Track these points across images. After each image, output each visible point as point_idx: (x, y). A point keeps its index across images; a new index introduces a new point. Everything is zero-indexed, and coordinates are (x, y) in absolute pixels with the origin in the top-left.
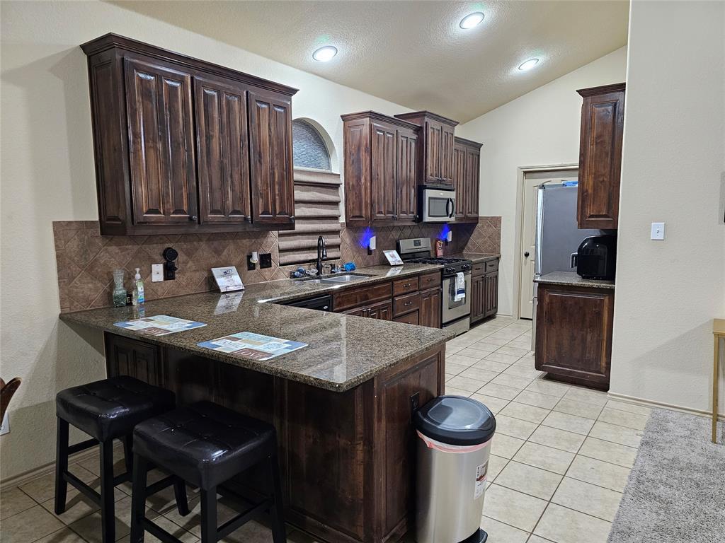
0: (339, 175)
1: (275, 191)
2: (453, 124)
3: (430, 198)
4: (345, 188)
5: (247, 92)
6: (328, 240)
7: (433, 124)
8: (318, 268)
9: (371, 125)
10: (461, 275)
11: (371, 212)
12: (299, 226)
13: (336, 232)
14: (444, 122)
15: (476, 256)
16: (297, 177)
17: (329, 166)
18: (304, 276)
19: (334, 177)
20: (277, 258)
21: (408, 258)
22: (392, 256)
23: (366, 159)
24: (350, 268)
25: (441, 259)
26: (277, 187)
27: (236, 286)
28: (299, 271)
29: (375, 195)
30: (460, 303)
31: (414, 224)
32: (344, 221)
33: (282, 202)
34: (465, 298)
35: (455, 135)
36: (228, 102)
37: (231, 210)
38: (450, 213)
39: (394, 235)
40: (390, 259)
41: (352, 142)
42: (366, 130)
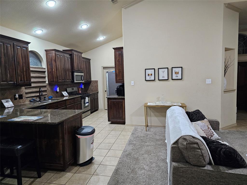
0: (45, 68)
1: (24, 74)
2: (82, 53)
3: (76, 75)
4: (47, 72)
5: (13, 43)
6: (42, 89)
7: (75, 53)
8: (39, 98)
9: (55, 53)
10: (87, 98)
11: (57, 80)
12: (33, 85)
13: (45, 87)
14: (78, 52)
15: (91, 92)
16: (31, 69)
17: (41, 66)
18: (35, 101)
19: (43, 69)
20: (25, 96)
21: (70, 94)
22: (65, 93)
23: (54, 63)
24: (50, 98)
25: (80, 93)
26: (25, 73)
27: (11, 105)
28: (32, 99)
29: (58, 74)
30: (87, 106)
31: (71, 83)
32: (48, 83)
33: (26, 77)
34: (89, 105)
35: (82, 56)
36: (7, 46)
37: (9, 80)
38: (83, 80)
39: (65, 87)
40: (64, 94)
41: (49, 58)
42: (54, 55)
